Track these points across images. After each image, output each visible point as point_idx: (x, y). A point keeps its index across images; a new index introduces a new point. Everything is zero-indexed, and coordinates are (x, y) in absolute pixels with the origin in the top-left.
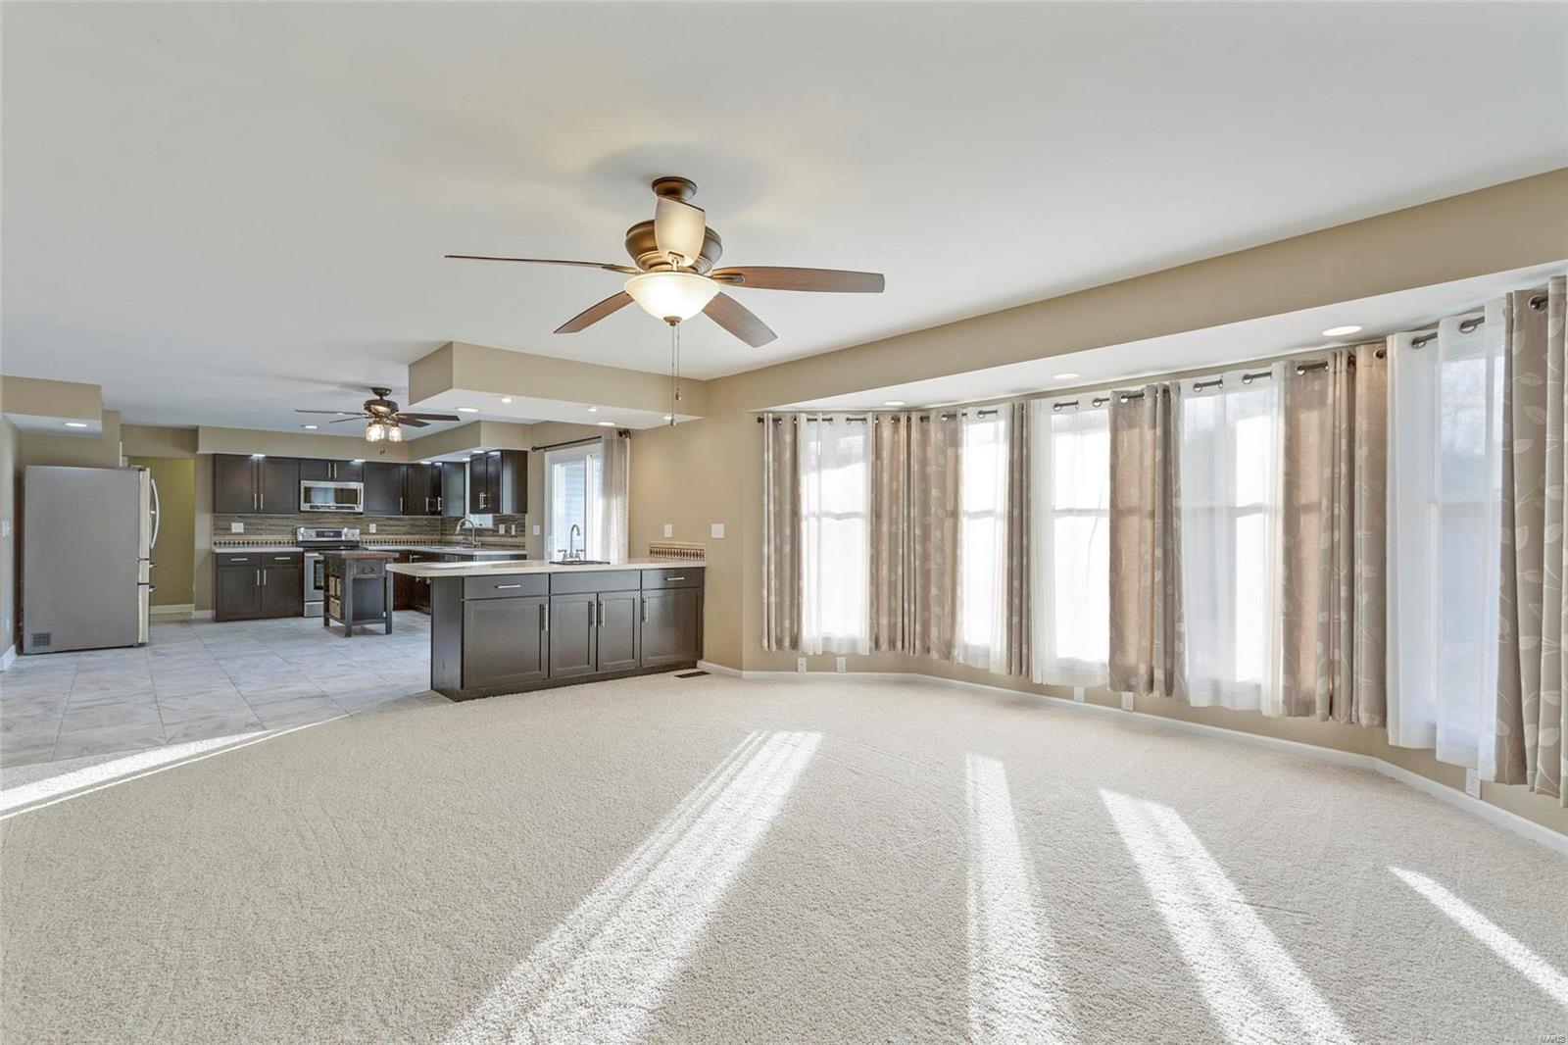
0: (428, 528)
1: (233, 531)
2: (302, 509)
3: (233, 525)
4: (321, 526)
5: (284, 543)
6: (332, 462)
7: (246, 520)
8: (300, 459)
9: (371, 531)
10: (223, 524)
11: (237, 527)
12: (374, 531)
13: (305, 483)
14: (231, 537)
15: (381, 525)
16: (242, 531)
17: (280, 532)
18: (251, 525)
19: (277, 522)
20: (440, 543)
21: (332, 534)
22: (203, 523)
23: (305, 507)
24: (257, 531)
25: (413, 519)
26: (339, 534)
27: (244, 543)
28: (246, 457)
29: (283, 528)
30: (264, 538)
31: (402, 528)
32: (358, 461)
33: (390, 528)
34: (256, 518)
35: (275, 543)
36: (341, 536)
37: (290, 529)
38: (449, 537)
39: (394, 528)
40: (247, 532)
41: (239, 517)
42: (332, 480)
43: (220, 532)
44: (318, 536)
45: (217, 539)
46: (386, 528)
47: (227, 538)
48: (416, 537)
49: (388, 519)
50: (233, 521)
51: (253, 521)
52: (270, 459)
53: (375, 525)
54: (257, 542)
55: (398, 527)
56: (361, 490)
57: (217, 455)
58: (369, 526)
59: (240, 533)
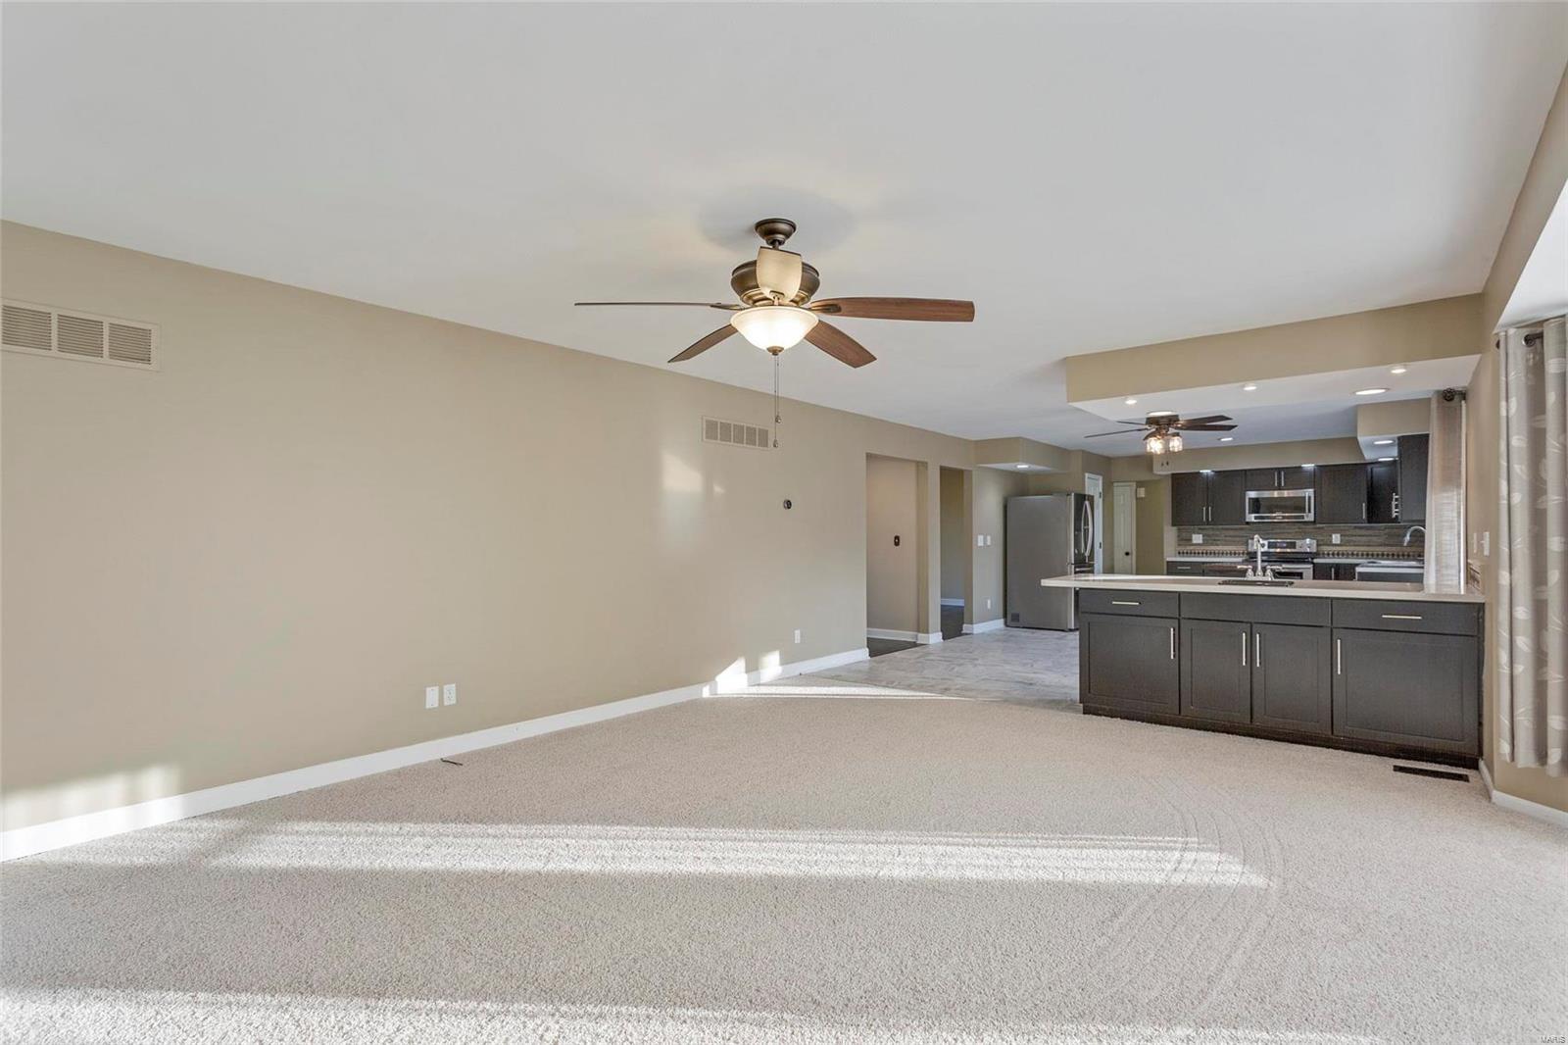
1: (1194, 542)
2: (1248, 520)
3: (1194, 536)
4: (1276, 536)
5: (1239, 554)
6: (1279, 470)
7: (1205, 532)
8: (1245, 470)
9: (1334, 542)
10: (1184, 535)
11: (1197, 539)
12: (1339, 542)
13: (1250, 495)
14: (1192, 548)
15: (1345, 536)
16: (1201, 542)
17: (1236, 543)
18: (1208, 536)
19: (1231, 533)
21: (1285, 545)
22: (1170, 534)
23: (1251, 518)
24: (1215, 542)
26: (1293, 545)
27: (1203, 553)
28: (1198, 474)
29: (1238, 539)
30: (1221, 548)
31: (1374, 539)
32: (1309, 466)
33: (1359, 538)
34: (1212, 529)
35: (1231, 553)
36: (1294, 547)
37: (1244, 540)
40: (1205, 542)
41: (1199, 529)
42: (1279, 488)
43: (1184, 543)
44: (1270, 547)
45: (1181, 549)
46: (1354, 538)
47: (1189, 548)
49: (1356, 527)
50: (1194, 533)
51: (1211, 533)
52: (1218, 473)
53: (1339, 535)
54: (1215, 553)
55: (1370, 538)
56: (1309, 498)
57: (1173, 474)
58: (1331, 536)
59: (1199, 544)
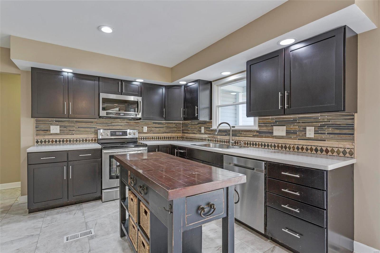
0: (176, 129)
1: (52, 132)
2: (101, 115)
3: (52, 127)
4: (114, 128)
5: (89, 140)
6: (121, 81)
7: (63, 124)
8: (99, 77)
9: (144, 131)
10: (43, 127)
11: (55, 129)
12: (146, 131)
13: (103, 95)
14: (50, 138)
15: (150, 127)
16: (58, 132)
17: (87, 133)
18: (65, 127)
19: (84, 125)
20: (183, 139)
21: (121, 134)
22: (27, 125)
23: (103, 113)
24: (71, 132)
25: (168, 123)
26: (125, 134)
27: (60, 141)
28: (59, 73)
29: (89, 129)
30: (75, 137)
31: (162, 129)
32: (138, 81)
33: (155, 129)
34: (69, 122)
35: (83, 140)
36: (127, 135)
37: (93, 130)
38: (186, 135)
39: (157, 129)
40: (62, 132)
41: (56, 121)
42: (121, 94)
43: (42, 133)
44: (112, 135)
45: (40, 138)
46: (153, 129)
47: (47, 137)
48: (169, 135)
49: (154, 123)
50: (51, 124)
51: (67, 124)
52: (76, 75)
53: (146, 127)
54: (70, 141)
55: (160, 129)
56: (140, 102)
57: (32, 68)
58: (143, 128)
59: (56, 134)
